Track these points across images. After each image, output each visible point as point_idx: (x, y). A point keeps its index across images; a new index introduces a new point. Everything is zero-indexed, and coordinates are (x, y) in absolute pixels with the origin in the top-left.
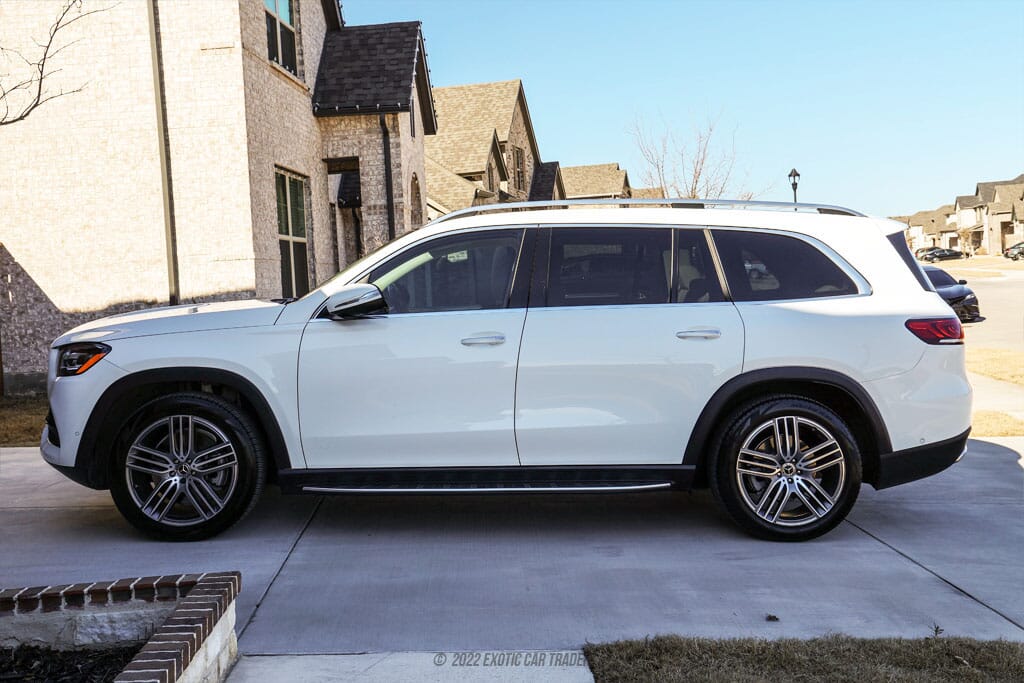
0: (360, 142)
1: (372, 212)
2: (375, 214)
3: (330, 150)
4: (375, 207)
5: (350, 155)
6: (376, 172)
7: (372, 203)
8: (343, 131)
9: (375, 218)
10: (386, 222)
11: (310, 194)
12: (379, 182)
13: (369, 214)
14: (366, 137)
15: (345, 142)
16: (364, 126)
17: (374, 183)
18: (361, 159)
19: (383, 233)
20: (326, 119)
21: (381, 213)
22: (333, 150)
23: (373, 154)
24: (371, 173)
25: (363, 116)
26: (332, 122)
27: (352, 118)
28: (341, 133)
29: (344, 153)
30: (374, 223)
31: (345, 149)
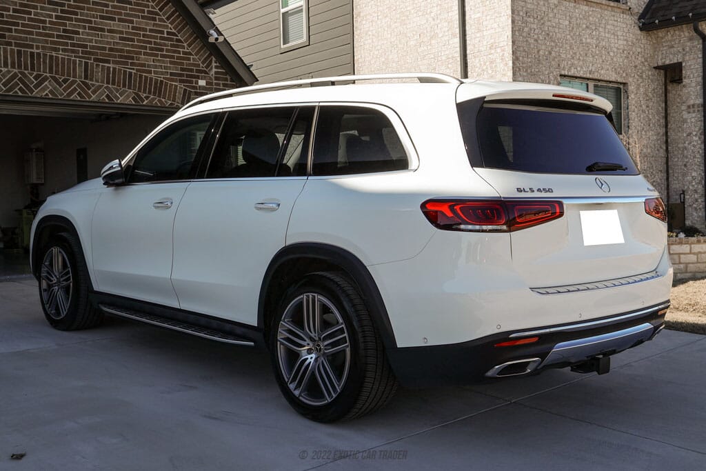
0: (684, 50)
1: (691, 110)
2: (694, 112)
3: (659, 59)
4: (693, 106)
5: (676, 61)
6: (696, 75)
7: (692, 102)
8: (671, 41)
9: (694, 115)
10: (703, 119)
11: (628, 98)
12: (698, 84)
13: (689, 113)
14: (689, 44)
15: (672, 50)
16: (687, 34)
17: (694, 84)
18: (684, 64)
19: (700, 129)
20: (655, 32)
21: (698, 111)
22: (661, 59)
23: (694, 58)
24: (692, 76)
25: (684, 26)
26: (660, 35)
27: (676, 28)
28: (669, 43)
29: (671, 61)
30: (693, 120)
31: (671, 56)
